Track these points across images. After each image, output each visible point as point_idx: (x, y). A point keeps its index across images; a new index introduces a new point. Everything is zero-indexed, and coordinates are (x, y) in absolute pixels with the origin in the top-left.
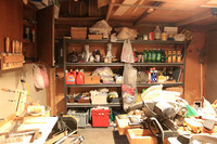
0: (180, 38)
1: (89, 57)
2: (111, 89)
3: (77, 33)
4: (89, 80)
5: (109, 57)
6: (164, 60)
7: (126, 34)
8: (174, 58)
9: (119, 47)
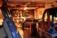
0: (28, 12)
1: (16, 15)
2: (19, 19)
3: (14, 12)
4: (16, 18)
5: (19, 15)
6: (26, 15)
7: (21, 12)
8: (27, 15)
9: (20, 14)
